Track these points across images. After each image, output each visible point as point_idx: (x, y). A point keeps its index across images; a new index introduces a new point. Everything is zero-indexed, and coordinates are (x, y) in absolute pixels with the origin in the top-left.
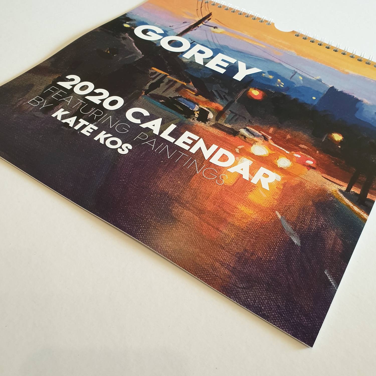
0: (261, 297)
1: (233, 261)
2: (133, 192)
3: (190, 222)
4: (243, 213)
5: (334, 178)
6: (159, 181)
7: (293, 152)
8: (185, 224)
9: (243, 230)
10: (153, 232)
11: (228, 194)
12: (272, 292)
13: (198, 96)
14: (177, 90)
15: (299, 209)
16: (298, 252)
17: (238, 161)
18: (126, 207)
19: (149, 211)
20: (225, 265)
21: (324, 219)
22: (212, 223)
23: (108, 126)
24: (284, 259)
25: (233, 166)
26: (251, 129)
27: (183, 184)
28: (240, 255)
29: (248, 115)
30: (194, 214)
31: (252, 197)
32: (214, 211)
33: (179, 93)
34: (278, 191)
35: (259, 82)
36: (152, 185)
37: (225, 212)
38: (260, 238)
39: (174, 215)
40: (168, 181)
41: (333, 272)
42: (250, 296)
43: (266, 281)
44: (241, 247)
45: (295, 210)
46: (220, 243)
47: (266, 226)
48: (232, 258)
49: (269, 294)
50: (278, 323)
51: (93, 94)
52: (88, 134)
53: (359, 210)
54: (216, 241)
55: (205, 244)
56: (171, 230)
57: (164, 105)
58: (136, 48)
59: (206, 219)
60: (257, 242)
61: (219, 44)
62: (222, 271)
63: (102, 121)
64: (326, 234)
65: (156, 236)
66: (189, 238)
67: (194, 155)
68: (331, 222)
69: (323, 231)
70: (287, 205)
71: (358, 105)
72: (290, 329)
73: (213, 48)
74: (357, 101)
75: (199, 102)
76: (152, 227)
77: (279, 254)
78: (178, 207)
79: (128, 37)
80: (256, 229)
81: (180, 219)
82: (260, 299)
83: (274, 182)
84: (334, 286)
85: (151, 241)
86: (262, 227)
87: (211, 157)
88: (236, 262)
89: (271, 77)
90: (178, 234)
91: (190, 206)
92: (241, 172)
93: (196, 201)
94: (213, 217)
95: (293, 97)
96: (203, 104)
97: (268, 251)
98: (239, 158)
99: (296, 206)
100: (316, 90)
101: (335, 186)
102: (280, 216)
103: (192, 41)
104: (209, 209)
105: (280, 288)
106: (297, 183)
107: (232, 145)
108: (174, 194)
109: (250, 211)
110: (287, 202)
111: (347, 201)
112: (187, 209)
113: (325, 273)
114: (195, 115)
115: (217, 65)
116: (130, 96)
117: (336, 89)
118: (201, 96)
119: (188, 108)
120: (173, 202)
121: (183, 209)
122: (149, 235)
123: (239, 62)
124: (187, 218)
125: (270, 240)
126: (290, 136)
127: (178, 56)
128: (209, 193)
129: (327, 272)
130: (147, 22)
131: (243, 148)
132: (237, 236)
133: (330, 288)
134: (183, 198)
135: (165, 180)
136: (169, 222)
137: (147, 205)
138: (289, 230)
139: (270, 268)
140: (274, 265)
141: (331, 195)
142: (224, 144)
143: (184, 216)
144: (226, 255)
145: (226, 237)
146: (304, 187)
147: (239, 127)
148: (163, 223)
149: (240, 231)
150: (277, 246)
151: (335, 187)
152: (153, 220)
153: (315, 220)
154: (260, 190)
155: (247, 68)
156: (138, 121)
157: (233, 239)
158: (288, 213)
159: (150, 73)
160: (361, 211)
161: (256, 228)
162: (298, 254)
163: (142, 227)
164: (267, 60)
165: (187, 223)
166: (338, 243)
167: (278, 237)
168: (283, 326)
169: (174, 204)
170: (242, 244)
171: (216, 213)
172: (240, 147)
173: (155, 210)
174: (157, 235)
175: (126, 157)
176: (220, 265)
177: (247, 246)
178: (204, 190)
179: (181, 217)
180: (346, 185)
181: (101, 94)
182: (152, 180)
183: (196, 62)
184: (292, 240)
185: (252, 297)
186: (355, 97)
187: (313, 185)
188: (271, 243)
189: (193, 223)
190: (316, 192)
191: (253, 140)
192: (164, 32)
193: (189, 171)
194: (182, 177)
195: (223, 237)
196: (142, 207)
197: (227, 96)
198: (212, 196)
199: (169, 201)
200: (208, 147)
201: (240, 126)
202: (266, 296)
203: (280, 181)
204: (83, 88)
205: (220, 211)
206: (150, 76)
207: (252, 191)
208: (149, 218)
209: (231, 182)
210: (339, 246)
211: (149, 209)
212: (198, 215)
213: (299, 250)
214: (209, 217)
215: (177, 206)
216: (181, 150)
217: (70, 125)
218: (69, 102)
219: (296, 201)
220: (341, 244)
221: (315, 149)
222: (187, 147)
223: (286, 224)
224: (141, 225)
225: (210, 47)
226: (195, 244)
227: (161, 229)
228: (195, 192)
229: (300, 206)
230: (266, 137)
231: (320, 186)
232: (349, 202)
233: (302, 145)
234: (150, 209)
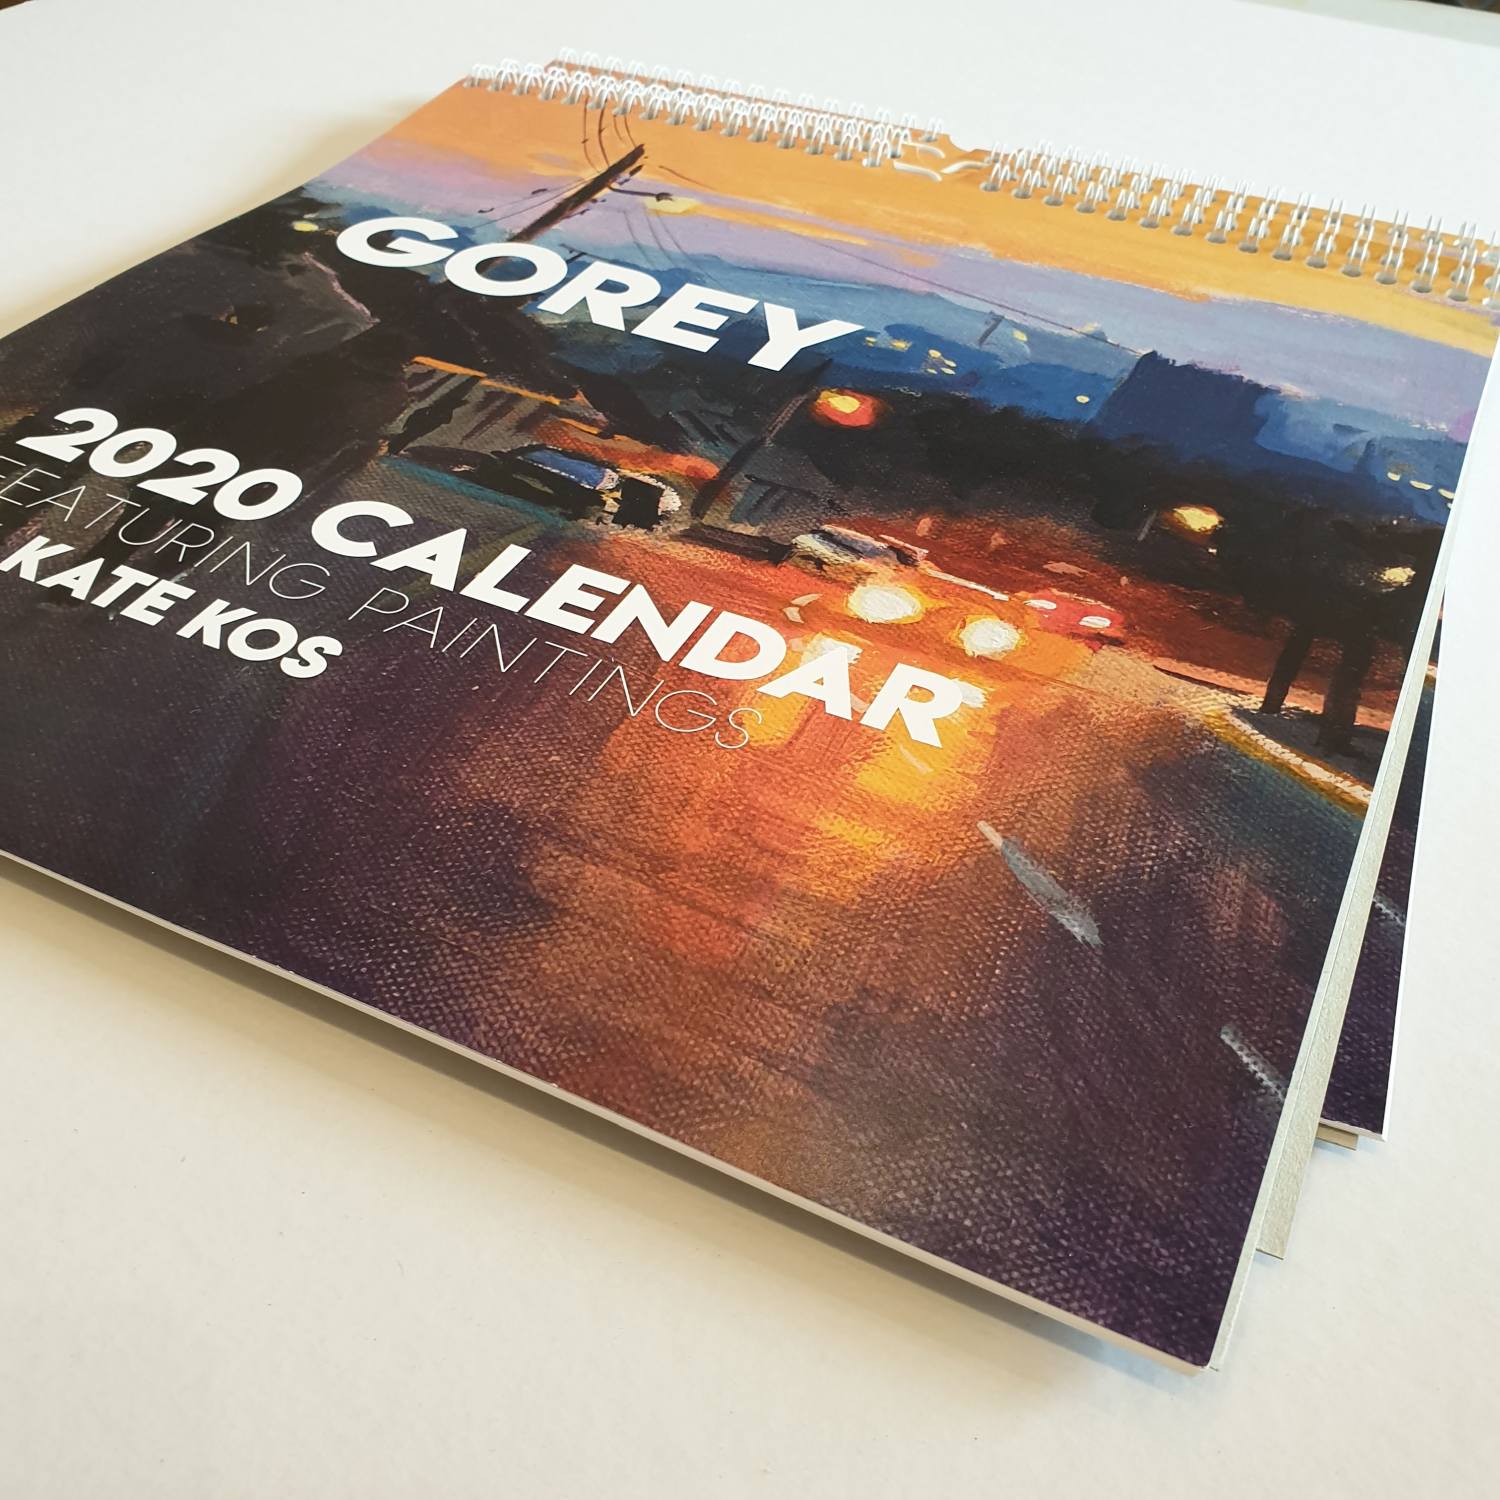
0: (954, 1176)
1: (816, 1040)
2: (352, 821)
3: (611, 911)
4: (841, 846)
5: (1207, 666)
6: (465, 765)
7: (1021, 594)
8: (593, 920)
9: (848, 910)
10: (449, 967)
11: (769, 780)
12: (1001, 1152)
13: (613, 437)
14: (524, 425)
15: (1075, 800)
16: (1094, 969)
17: (802, 653)
18: (322, 881)
19: (428, 889)
20: (783, 1062)
21: (1186, 828)
22: (710, 903)
23: (238, 581)
24: (1035, 1005)
25: (782, 675)
26: (840, 533)
27: (573, 763)
28: (842, 1012)
29: (824, 485)
30: (630, 875)
31: (870, 778)
32: (715, 855)
33: (531, 433)
34: (979, 747)
35: (854, 366)
36: (437, 784)
37: (762, 850)
38: (923, 937)
39: (538, 890)
40: (506, 759)
41: (1257, 1033)
42: (903, 1177)
43: (969, 1105)
44: (845, 983)
45: (1060, 806)
46: (752, 977)
47: (942, 885)
48: (811, 1030)
49: (988, 1158)
50: (1044, 1279)
51: (171, 469)
52: (154, 620)
53: (1327, 773)
54: (733, 972)
55: (684, 987)
56: (532, 950)
57: (473, 481)
58: (347, 297)
59: (685, 888)
60: (914, 951)
61: (685, 254)
62: (772, 1090)
63: (211, 562)
64: (1203, 882)
65: (463, 985)
66: (613, 972)
67: (613, 650)
68: (1217, 834)
69: (1190, 875)
70: (1022, 792)
71: (1260, 408)
72: (1100, 1298)
73: (660, 268)
74: (1257, 391)
75: (618, 459)
76: (447, 951)
77: (1013, 988)
78: (558, 856)
79: (314, 265)
80: (904, 902)
81: (568, 906)
82: (953, 1186)
83: (957, 716)
84: (1274, 1089)
85: (441, 1004)
86: (925, 889)
87: (687, 647)
88: (828, 1043)
89: (901, 345)
90: (563, 963)
91: (611, 848)
92: (817, 693)
93: (636, 822)
94: (715, 877)
95: (999, 402)
96: (637, 465)
97: (966, 984)
98: (806, 642)
99: (1060, 792)
100: (1086, 370)
101: (1213, 696)
102: (997, 840)
103: (575, 254)
104: (693, 846)
105: (1031, 1128)
106: (1054, 707)
107: (769, 596)
108: (536, 808)
109: (871, 832)
110: (1023, 783)
111: (1272, 747)
112: (597, 859)
113: (1222, 1041)
114: (604, 503)
115: (681, 325)
116: (327, 462)
117: (1168, 360)
118: (625, 438)
119: (576, 485)
120: (532, 841)
121: (579, 862)
122: (431, 982)
123: (767, 306)
124: (601, 893)
125: (967, 937)
126: (1005, 536)
127: (520, 308)
128: (687, 785)
129: (1232, 1036)
130: (386, 206)
131: (816, 601)
132: (824, 938)
133: (1254, 1098)
134: (577, 819)
135: (493, 759)
136: (519, 919)
137: (416, 865)
138: (1042, 889)
139: (978, 1049)
140: (995, 1037)
141: (1201, 733)
142: (735, 596)
143: (587, 888)
144: (782, 1020)
145: (778, 949)
146: (1085, 715)
147: (792, 529)
148: (495, 930)
149: (836, 916)
150: (1000, 957)
151: (1215, 699)
152: (446, 921)
153: (1149, 834)
154: (901, 748)
155: (803, 324)
156: (367, 549)
157: (808, 951)
158: (1031, 824)
159: (407, 376)
160: (1340, 779)
161: (904, 897)
162: (1093, 977)
163: (401, 953)
164: (881, 289)
165: (602, 915)
166: (1262, 914)
167: (1002, 922)
168: (1066, 1290)
169: (541, 848)
170: (849, 967)
171: (727, 860)
172: (803, 600)
173: (454, 881)
174: (469, 977)
175: (319, 686)
176: (761, 1064)
177: (871, 973)
178: (666, 777)
179: (574, 897)
180: (1259, 689)
181: (205, 467)
182: (436, 766)
183: (594, 321)
184: (1062, 926)
185: (914, 1183)
186: (1245, 380)
187: (1122, 706)
188: (973, 950)
189: (628, 914)
190: (1137, 732)
191: (853, 568)
192: (458, 233)
193: (598, 711)
194: (568, 739)
195: (764, 953)
196: (398, 877)
197: (733, 425)
198: (703, 794)
199: (514, 839)
200: (669, 616)
201: (795, 526)
202: (976, 1173)
203: (981, 706)
204: (126, 454)
205: (740, 849)
206: (410, 387)
207: (868, 757)
208: (430, 915)
209: (779, 734)
210: (1266, 922)
211: (428, 880)
212: (645, 877)
213: (1097, 961)
214: (697, 880)
215: (551, 856)
216: (555, 634)
217: (74, 594)
218: (71, 509)
219: (1060, 773)
220: (1277, 914)
221: (1113, 571)
222: (580, 625)
223: (1030, 867)
224: (394, 948)
225: (646, 266)
226: (643, 995)
227: (487, 953)
228: (628, 790)
229: (1076, 789)
230: (907, 552)
231: (1152, 704)
232: (1280, 750)
233: (1055, 565)
234: (433, 882)
